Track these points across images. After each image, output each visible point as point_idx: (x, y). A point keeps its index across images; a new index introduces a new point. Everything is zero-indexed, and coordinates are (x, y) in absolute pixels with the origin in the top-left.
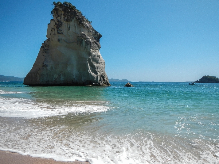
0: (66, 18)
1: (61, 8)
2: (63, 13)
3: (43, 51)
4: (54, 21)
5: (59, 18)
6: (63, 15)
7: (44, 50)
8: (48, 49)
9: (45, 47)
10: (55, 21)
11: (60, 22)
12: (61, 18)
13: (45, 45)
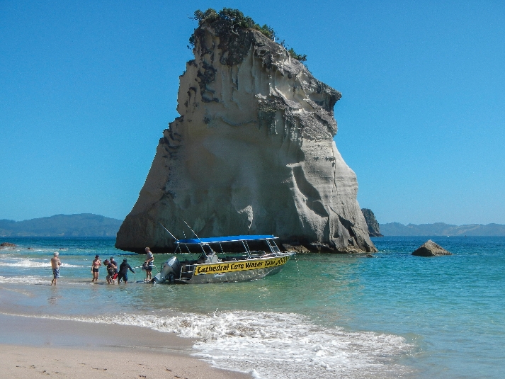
0: (226, 55)
1: (213, 27)
2: (218, 41)
3: (166, 153)
4: (196, 65)
5: (208, 57)
6: (220, 46)
7: (166, 150)
8: (178, 147)
9: (170, 140)
10: (199, 65)
11: (212, 68)
12: (212, 58)
13: (171, 136)
